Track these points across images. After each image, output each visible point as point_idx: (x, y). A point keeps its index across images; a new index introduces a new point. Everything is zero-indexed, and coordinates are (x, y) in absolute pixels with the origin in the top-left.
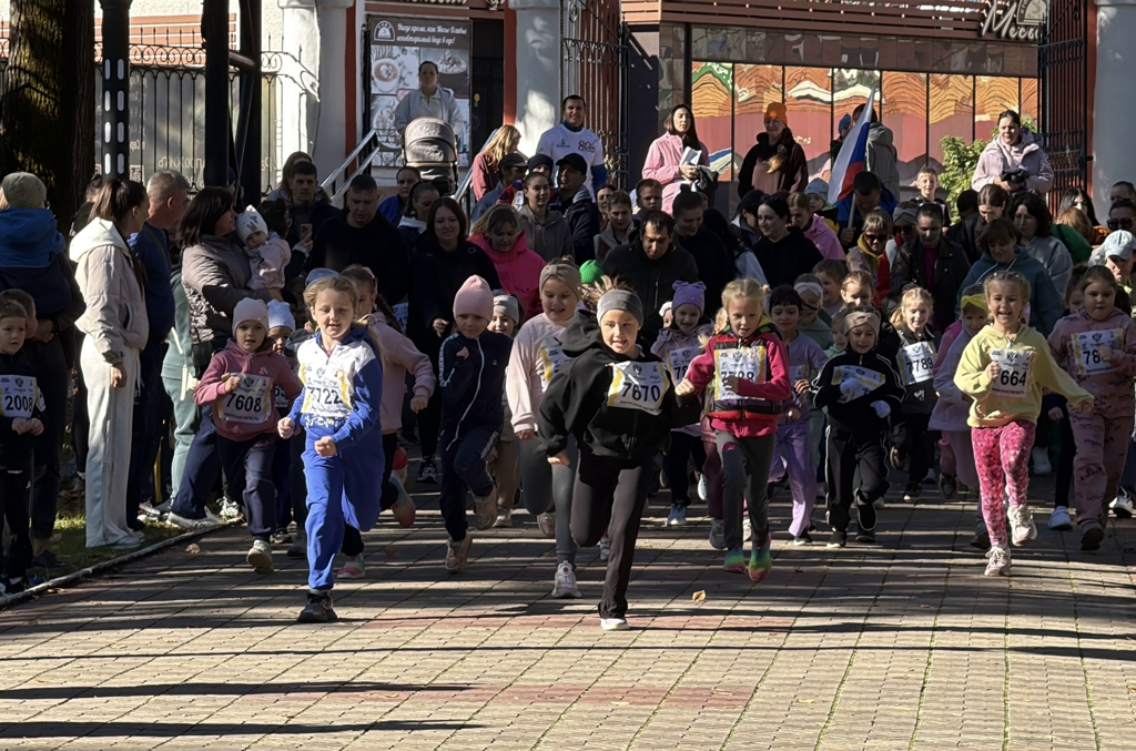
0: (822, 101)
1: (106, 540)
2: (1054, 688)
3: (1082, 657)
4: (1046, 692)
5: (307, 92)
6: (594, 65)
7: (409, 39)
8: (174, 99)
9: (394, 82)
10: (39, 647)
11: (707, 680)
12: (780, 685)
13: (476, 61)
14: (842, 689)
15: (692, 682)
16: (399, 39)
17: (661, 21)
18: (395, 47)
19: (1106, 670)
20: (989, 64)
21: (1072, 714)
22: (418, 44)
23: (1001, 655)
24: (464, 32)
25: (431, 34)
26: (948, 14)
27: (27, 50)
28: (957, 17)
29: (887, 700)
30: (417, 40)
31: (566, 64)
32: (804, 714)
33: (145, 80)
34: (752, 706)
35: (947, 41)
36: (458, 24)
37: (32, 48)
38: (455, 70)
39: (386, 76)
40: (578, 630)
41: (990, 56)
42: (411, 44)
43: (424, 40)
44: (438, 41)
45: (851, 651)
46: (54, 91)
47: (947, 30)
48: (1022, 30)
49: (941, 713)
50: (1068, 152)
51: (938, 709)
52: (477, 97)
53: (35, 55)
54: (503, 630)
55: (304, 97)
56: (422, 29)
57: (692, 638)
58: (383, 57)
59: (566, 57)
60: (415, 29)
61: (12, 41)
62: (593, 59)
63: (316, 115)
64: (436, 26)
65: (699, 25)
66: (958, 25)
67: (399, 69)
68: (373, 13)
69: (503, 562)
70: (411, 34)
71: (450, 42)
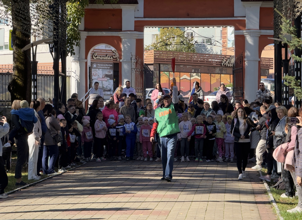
0: (188, 79)
1: (32, 178)
2: (234, 210)
3: (240, 203)
4: (232, 211)
5: (77, 80)
6: (138, 74)
7: (100, 67)
8: (48, 82)
9: (97, 76)
10: (16, 203)
11: (160, 209)
12: (176, 210)
13: (114, 72)
14: (189, 211)
15: (157, 210)
16: (98, 67)
17: (154, 63)
18: (97, 69)
19: (246, 206)
20: (224, 72)
21: (238, 216)
22: (102, 68)
23: (223, 203)
24: (112, 66)
25: (105, 66)
26: (215, 61)
27: (17, 71)
28: (217, 62)
29: (198, 213)
30: (102, 67)
31: (132, 73)
32: (180, 217)
33: (42, 77)
34: (169, 215)
35: (214, 67)
36: (110, 64)
37: (18, 71)
38: (110, 74)
39: (95, 75)
40: (133, 198)
41: (224, 70)
42: (100, 68)
43: (103, 67)
44: (106, 68)
45: (191, 202)
46: (23, 80)
47: (214, 65)
48: (230, 64)
49: (210, 216)
50: (239, 91)
51: (209, 215)
52: (115, 79)
53: (18, 73)
54: (117, 198)
55: (76, 81)
56: (103, 65)
57: (157, 199)
58: (95, 71)
59: (132, 72)
60: (101, 65)
61: (13, 69)
62: (138, 72)
63: (79, 85)
64: (106, 65)
65: (162, 64)
66: (217, 63)
67: (98, 74)
68: (92, 62)
69: (117, 182)
70: (100, 66)
71: (109, 68)
